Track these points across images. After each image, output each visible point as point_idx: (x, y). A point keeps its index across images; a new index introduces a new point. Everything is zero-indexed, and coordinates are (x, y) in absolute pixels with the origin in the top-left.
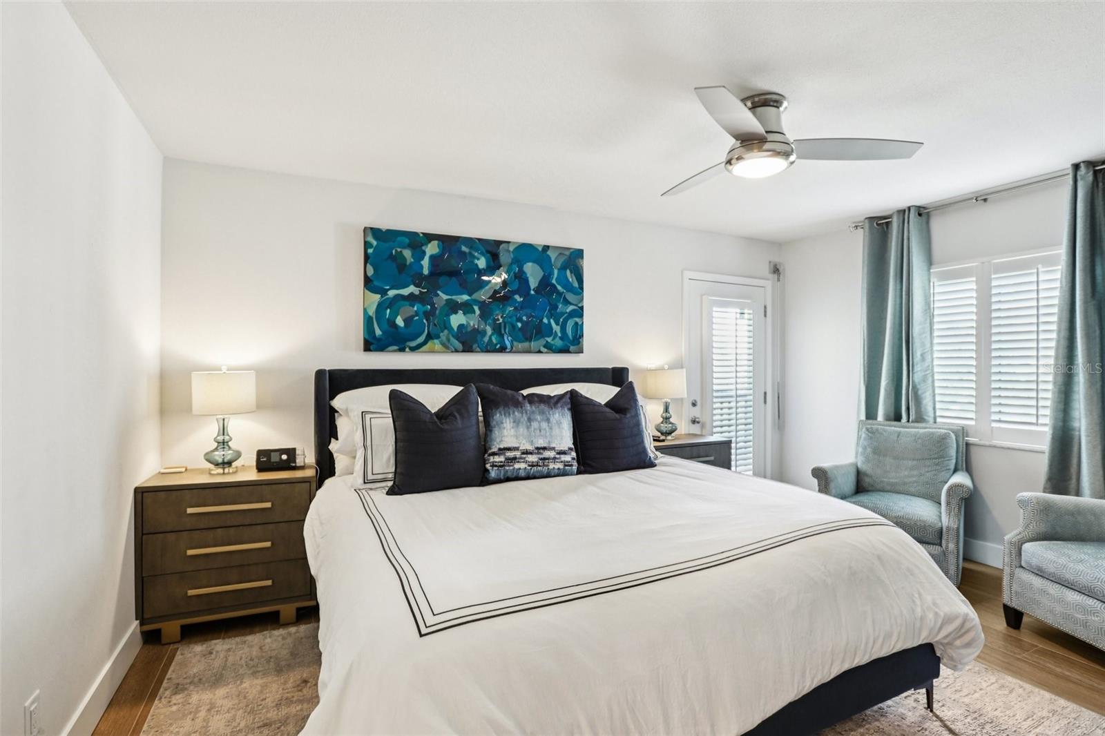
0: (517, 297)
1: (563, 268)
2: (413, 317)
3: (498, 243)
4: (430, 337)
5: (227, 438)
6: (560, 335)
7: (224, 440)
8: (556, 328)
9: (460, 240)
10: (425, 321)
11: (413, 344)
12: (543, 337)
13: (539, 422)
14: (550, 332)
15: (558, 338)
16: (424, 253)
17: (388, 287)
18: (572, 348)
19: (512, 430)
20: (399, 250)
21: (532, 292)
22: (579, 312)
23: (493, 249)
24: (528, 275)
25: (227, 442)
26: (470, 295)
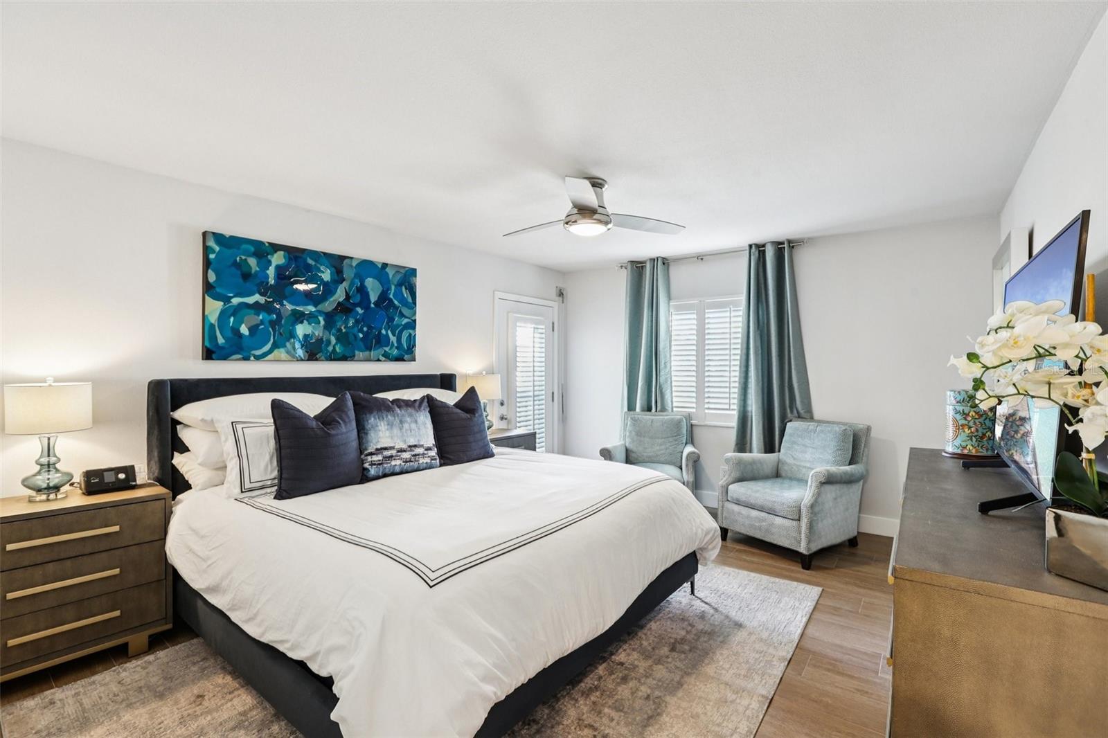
0: (360, 310)
1: (399, 285)
2: (257, 326)
3: (342, 258)
4: (275, 346)
5: (53, 459)
6: (396, 345)
7: (49, 461)
8: (393, 339)
9: (306, 252)
10: (270, 329)
11: (258, 353)
12: (381, 346)
13: (410, 424)
14: (387, 342)
15: (394, 348)
16: (270, 263)
17: (231, 295)
18: (406, 357)
19: (387, 432)
20: (243, 257)
21: (372, 306)
22: (412, 326)
23: (337, 262)
24: (369, 290)
25: (54, 464)
26: (316, 306)
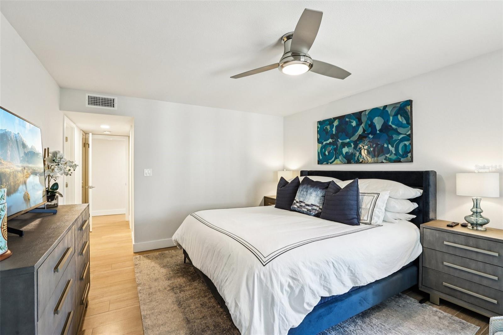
0: (371, 136)
1: (396, 115)
2: (331, 151)
3: (361, 113)
4: (336, 158)
6: (394, 152)
8: (392, 149)
9: (346, 116)
10: (334, 152)
11: (331, 161)
12: (384, 154)
14: (389, 151)
15: (393, 155)
16: (333, 125)
17: (323, 141)
20: (326, 127)
21: (378, 132)
23: (358, 116)
24: (376, 124)
26: (350, 139)
